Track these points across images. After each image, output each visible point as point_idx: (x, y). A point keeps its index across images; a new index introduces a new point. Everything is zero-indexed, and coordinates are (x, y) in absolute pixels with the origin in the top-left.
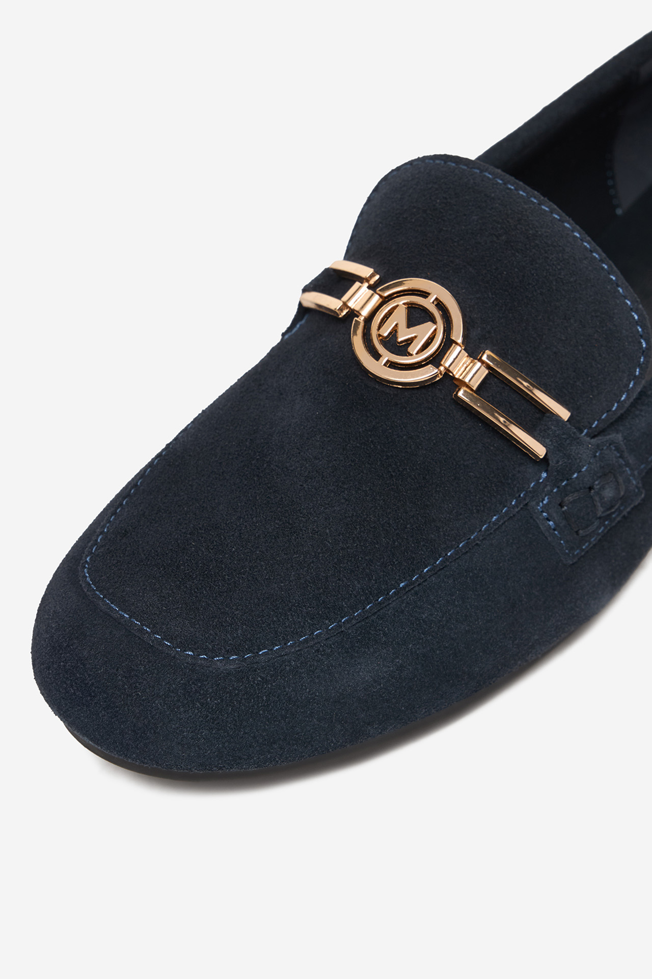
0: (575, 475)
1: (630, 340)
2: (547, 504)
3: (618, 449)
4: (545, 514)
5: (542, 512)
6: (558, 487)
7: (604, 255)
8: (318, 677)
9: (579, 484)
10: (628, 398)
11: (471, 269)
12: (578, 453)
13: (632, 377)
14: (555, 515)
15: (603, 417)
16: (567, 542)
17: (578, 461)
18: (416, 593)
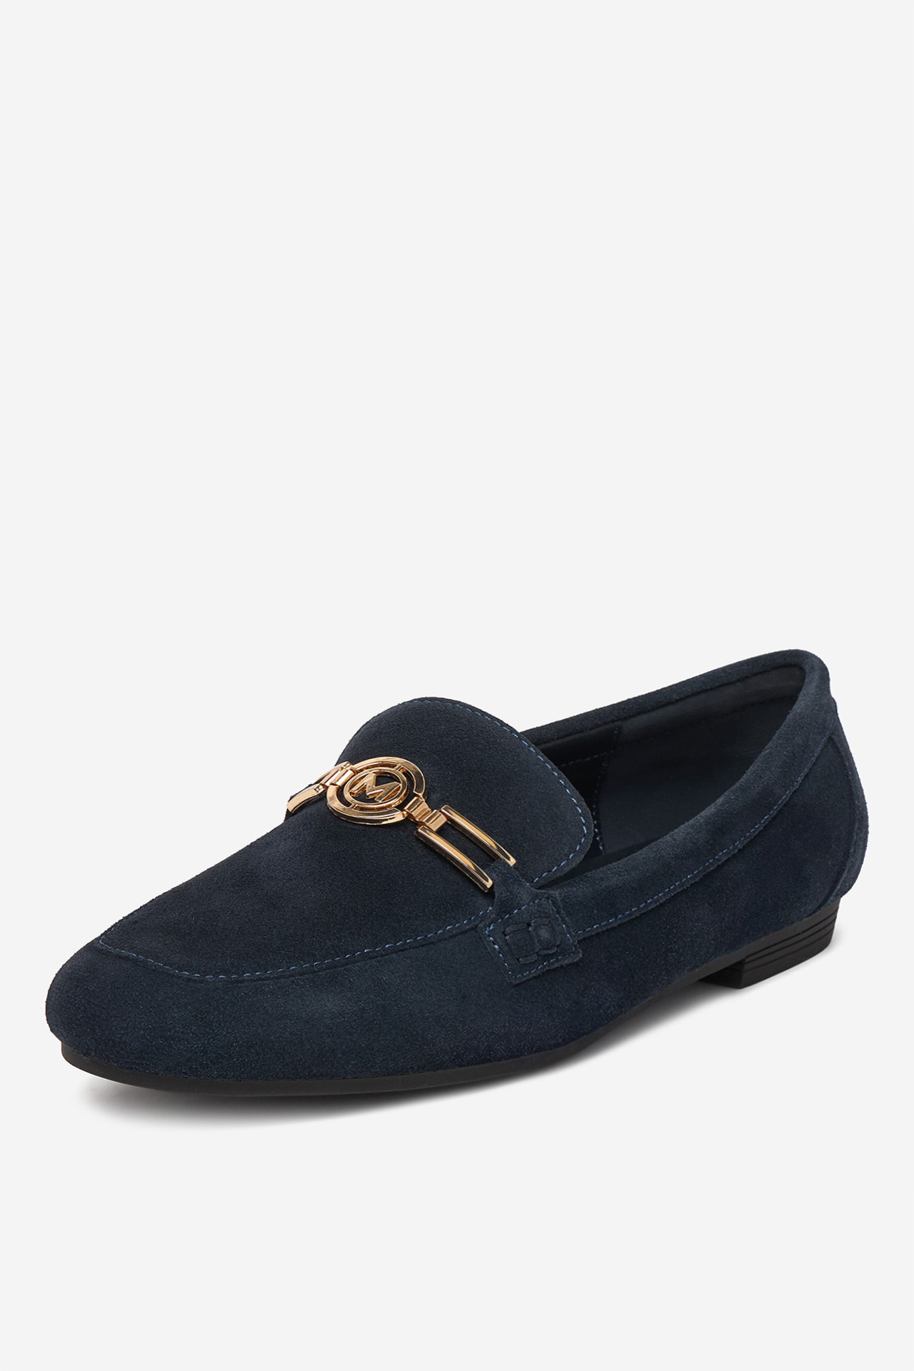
0: (516, 911)
1: (573, 824)
2: (492, 929)
3: (554, 903)
4: (491, 938)
5: (489, 936)
6: (502, 919)
7: (546, 758)
8: (293, 1000)
9: (519, 919)
10: (567, 865)
11: (434, 756)
12: (519, 893)
13: (572, 850)
14: (499, 940)
15: (544, 875)
16: (509, 964)
17: (519, 899)
18: (379, 961)
